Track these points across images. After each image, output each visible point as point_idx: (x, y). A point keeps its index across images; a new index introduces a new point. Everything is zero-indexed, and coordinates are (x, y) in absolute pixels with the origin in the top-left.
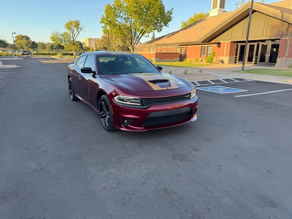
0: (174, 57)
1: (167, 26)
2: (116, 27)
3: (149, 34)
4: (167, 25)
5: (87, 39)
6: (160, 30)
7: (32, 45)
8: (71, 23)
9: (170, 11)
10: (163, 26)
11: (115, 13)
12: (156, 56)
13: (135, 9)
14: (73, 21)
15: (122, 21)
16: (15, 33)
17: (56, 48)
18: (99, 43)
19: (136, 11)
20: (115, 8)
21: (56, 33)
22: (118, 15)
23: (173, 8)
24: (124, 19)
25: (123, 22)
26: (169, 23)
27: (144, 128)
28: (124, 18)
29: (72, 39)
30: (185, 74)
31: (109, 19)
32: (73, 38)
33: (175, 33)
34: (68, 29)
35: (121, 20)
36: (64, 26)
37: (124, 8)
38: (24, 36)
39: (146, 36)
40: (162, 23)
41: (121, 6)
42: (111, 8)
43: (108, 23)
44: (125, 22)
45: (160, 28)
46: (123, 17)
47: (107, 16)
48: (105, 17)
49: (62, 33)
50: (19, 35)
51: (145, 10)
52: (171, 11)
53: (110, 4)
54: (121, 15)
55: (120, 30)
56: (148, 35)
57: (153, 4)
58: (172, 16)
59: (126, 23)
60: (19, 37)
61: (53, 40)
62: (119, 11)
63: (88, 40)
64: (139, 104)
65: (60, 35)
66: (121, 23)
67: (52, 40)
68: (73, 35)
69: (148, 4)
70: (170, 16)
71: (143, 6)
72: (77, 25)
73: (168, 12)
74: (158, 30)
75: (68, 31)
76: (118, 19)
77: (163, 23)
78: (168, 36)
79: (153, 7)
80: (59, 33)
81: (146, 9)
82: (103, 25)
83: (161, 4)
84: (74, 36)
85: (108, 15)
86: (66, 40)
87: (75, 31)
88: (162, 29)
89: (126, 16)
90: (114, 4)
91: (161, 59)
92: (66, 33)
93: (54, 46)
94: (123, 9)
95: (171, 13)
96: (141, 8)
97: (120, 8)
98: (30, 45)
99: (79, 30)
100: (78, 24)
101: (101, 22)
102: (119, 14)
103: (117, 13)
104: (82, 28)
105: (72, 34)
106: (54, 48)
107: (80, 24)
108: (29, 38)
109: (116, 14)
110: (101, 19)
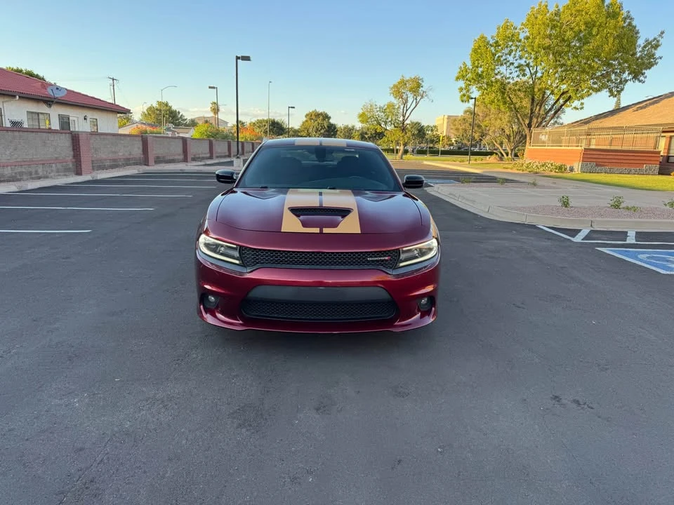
0: (643, 162)
1: (640, 81)
2: (493, 88)
3: (582, 101)
4: (642, 78)
5: (446, 117)
6: (618, 91)
7: (327, 131)
8: (403, 83)
9: (655, 39)
10: (626, 81)
11: (494, 55)
12: (586, 156)
13: (547, 42)
14: (408, 79)
15: (511, 73)
16: (294, 107)
17: (369, 138)
18: (455, 125)
19: (550, 46)
20: (497, 42)
21: (371, 106)
22: (502, 59)
23: (662, 33)
24: (517, 67)
25: (515, 75)
26: (647, 72)
27: (241, 322)
28: (516, 65)
29: (401, 119)
30: (617, 206)
31: (480, 70)
32: (404, 116)
33: (662, 99)
34: (395, 98)
35: (508, 71)
36: (389, 91)
37: (520, 41)
38: (321, 114)
39: (576, 108)
40: (627, 73)
41: (512, 38)
42: (488, 43)
43: (473, 79)
44: (518, 76)
45: (618, 88)
46: (513, 64)
47: (474, 63)
48: (469, 65)
49: (382, 105)
50: (313, 112)
51: (576, 43)
52: (658, 41)
53: (485, 36)
54: (511, 59)
55: (503, 93)
56: (582, 104)
57: (600, 26)
58: (658, 53)
59: (521, 77)
60: (311, 115)
61: (362, 122)
62: (506, 51)
63: (446, 121)
64: (237, 262)
65: (378, 109)
66: (509, 78)
67: (360, 121)
68: (405, 109)
69: (583, 27)
70: (653, 55)
71: (569, 34)
72: (416, 87)
73: (648, 43)
74: (611, 91)
75: (395, 101)
76: (503, 69)
77: (629, 74)
78: (638, 106)
79: (597, 35)
80: (376, 105)
81: (580, 40)
82: (462, 84)
83: (630, 24)
84: (407, 110)
85: (478, 60)
86: (390, 119)
87: (410, 100)
88: (622, 90)
89: (522, 62)
90: (495, 34)
91: (597, 165)
92: (391, 106)
93: (366, 134)
94: (516, 46)
95: (656, 47)
96: (563, 40)
97: (510, 43)
98: (322, 131)
99: (419, 98)
100: (419, 86)
101: (458, 78)
102: (504, 57)
103: (500, 54)
104: (425, 94)
105: (402, 107)
106: (366, 136)
107: (423, 84)
108: (329, 118)
109: (499, 57)
110: (459, 70)
